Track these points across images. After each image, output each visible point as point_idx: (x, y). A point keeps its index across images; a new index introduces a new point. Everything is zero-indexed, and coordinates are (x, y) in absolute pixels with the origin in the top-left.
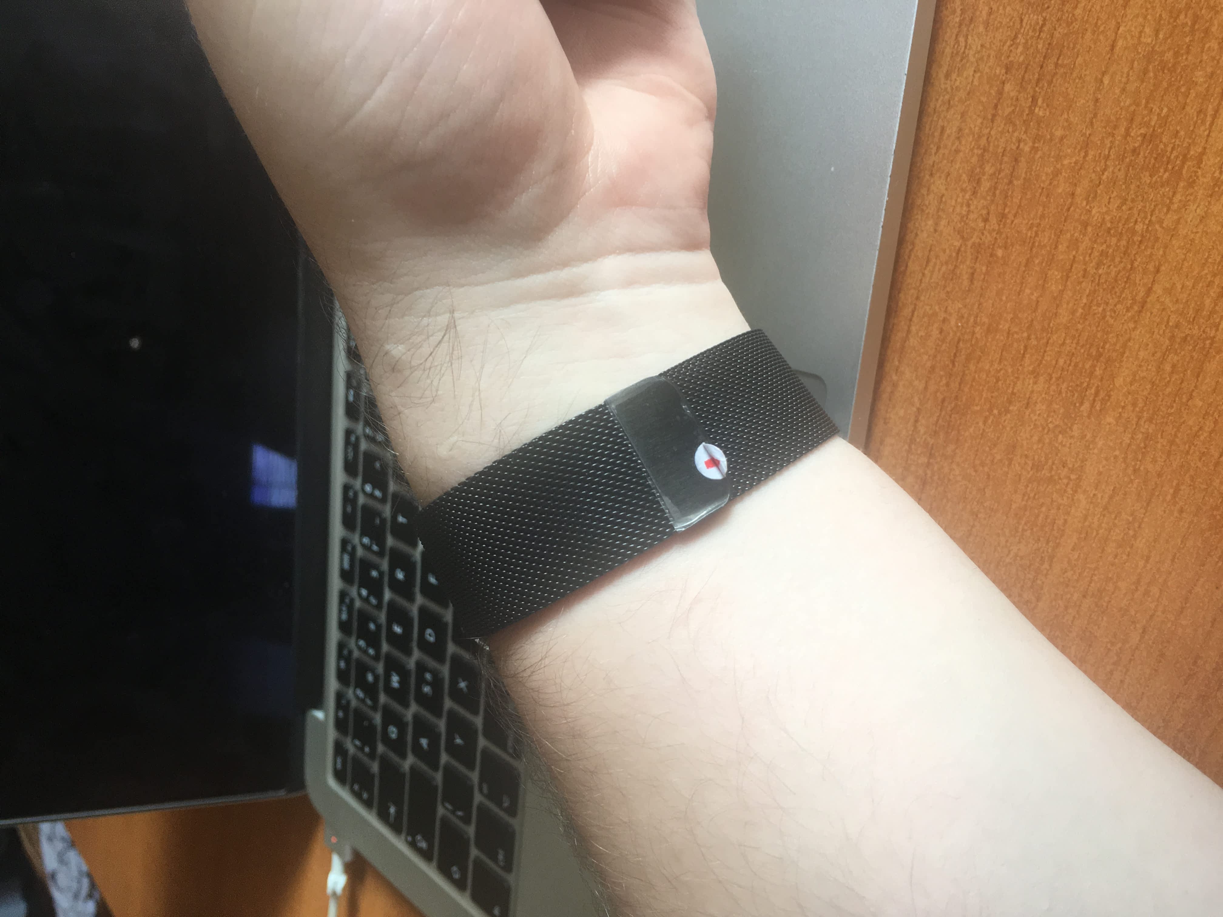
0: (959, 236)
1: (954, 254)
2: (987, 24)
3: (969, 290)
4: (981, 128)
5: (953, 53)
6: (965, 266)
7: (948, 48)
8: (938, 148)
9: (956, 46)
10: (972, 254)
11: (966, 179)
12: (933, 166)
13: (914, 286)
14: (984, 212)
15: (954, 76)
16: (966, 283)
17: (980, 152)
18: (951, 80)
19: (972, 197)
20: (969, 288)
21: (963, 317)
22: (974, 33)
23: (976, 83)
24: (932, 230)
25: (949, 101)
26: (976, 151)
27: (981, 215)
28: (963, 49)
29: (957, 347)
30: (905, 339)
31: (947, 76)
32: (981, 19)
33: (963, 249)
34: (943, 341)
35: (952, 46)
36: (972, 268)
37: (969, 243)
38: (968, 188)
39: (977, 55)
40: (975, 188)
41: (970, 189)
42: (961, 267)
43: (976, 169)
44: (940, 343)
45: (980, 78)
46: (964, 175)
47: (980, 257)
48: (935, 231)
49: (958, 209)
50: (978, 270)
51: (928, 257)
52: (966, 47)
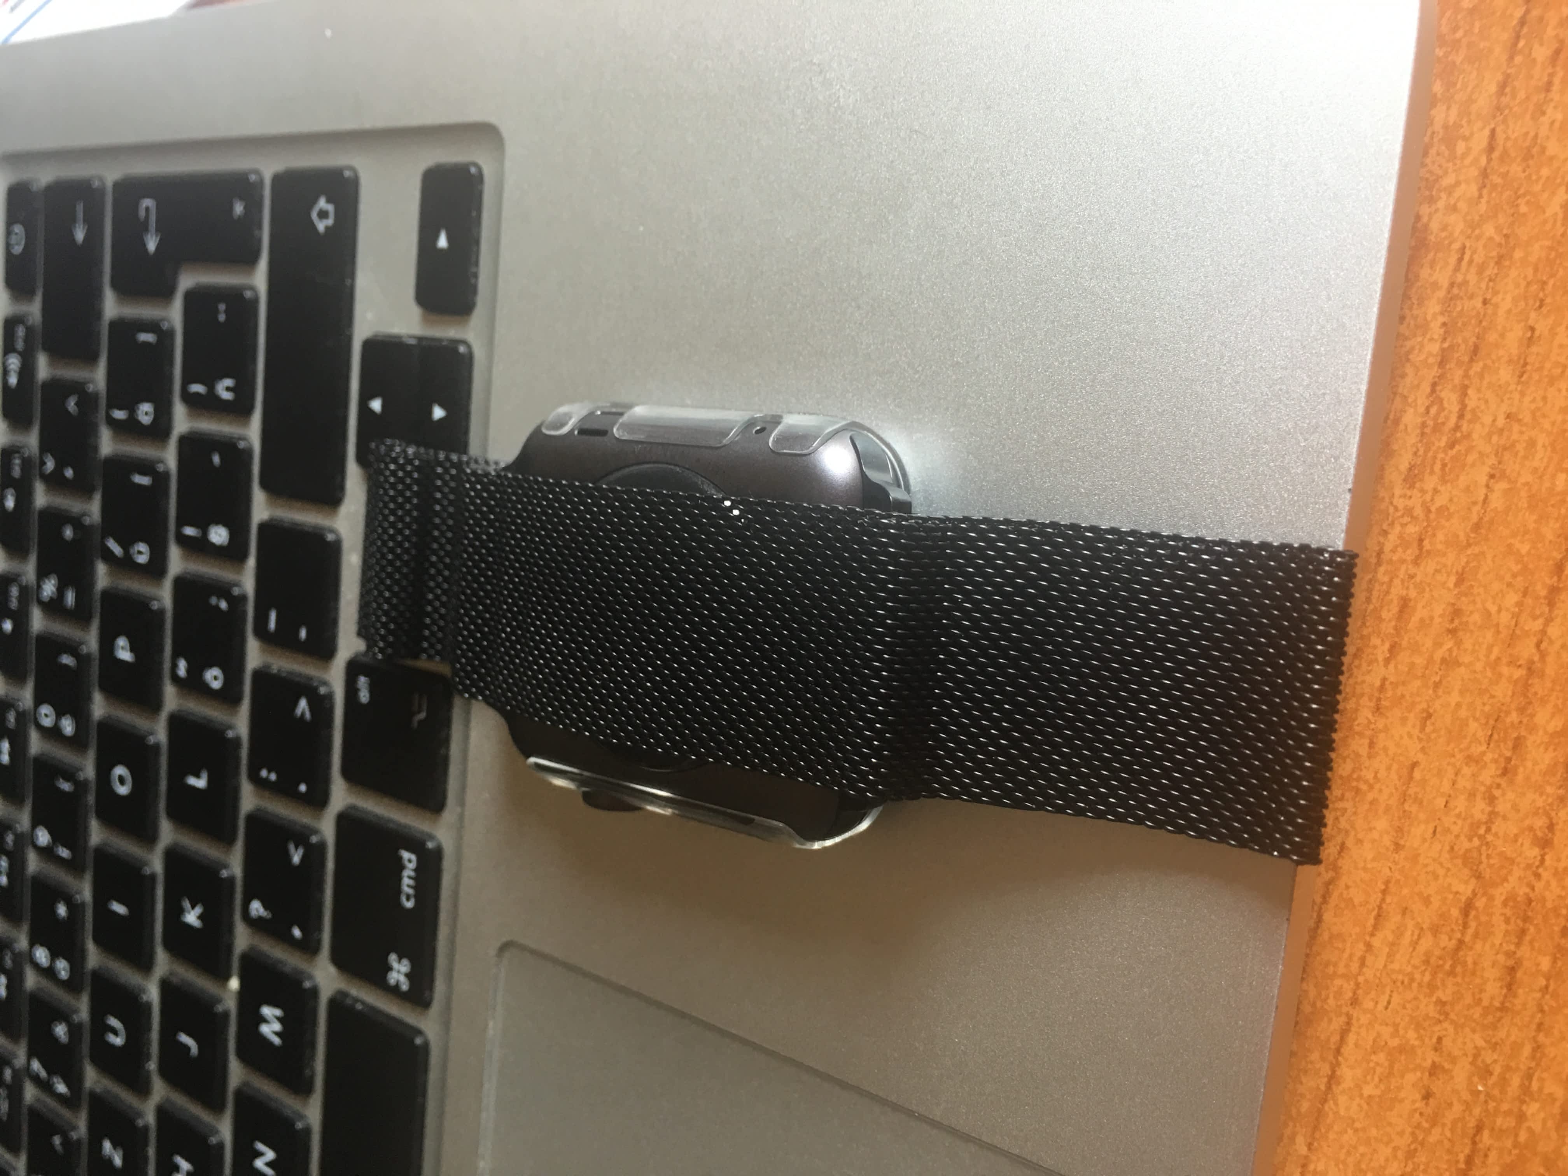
0: (1466, 871)
1: (1455, 912)
2: (1522, 367)
3: (1503, 1009)
4: (1516, 616)
5: (1424, 425)
6: (1487, 946)
7: (1411, 411)
8: (1394, 649)
9: (1433, 410)
10: (1507, 921)
11: (1481, 735)
12: (1382, 689)
13: (1341, 970)
14: (1540, 823)
15: (1431, 482)
16: (1493, 989)
17: (1519, 673)
18: (1423, 491)
19: (1498, 780)
20: (1503, 1003)
21: (1487, 1072)
22: (1485, 382)
23: (1497, 501)
24: (1387, 841)
25: (1421, 541)
26: (1505, 670)
27: (1531, 829)
28: (1453, 420)
29: (1474, 1143)
30: (1325, 1096)
31: (1412, 478)
32: (1501, 352)
33: (1480, 903)
34: (1434, 1120)
35: (1422, 410)
36: (1509, 955)
37: (1500, 893)
38: (1489, 757)
39: (1495, 439)
40: (1509, 760)
41: (1496, 761)
42: (1478, 946)
43: (1508, 713)
44: (1425, 1125)
45: (1507, 492)
46: (1473, 726)
47: (1532, 929)
48: (1398, 847)
49: (1460, 804)
50: (1526, 964)
51: (1380, 907)
52: (1461, 416)
